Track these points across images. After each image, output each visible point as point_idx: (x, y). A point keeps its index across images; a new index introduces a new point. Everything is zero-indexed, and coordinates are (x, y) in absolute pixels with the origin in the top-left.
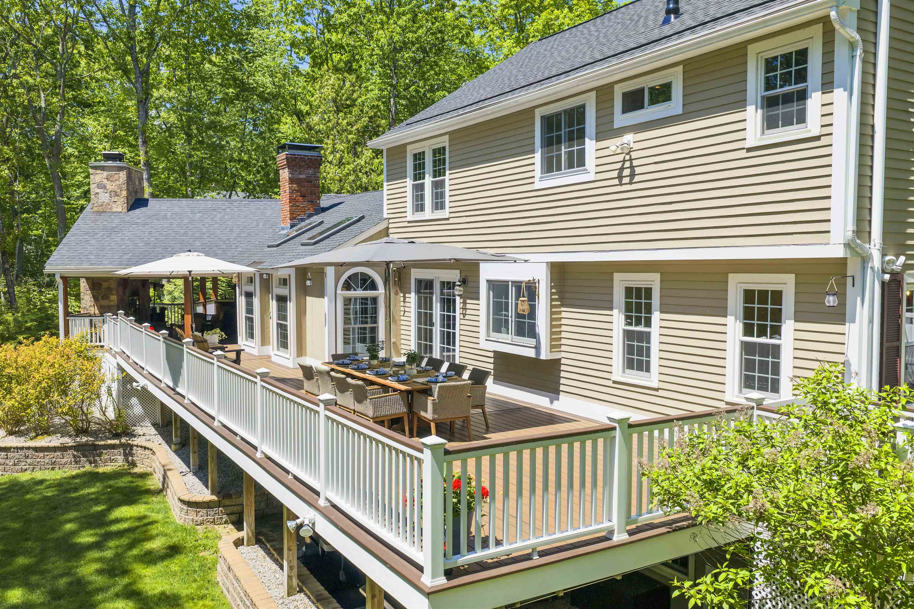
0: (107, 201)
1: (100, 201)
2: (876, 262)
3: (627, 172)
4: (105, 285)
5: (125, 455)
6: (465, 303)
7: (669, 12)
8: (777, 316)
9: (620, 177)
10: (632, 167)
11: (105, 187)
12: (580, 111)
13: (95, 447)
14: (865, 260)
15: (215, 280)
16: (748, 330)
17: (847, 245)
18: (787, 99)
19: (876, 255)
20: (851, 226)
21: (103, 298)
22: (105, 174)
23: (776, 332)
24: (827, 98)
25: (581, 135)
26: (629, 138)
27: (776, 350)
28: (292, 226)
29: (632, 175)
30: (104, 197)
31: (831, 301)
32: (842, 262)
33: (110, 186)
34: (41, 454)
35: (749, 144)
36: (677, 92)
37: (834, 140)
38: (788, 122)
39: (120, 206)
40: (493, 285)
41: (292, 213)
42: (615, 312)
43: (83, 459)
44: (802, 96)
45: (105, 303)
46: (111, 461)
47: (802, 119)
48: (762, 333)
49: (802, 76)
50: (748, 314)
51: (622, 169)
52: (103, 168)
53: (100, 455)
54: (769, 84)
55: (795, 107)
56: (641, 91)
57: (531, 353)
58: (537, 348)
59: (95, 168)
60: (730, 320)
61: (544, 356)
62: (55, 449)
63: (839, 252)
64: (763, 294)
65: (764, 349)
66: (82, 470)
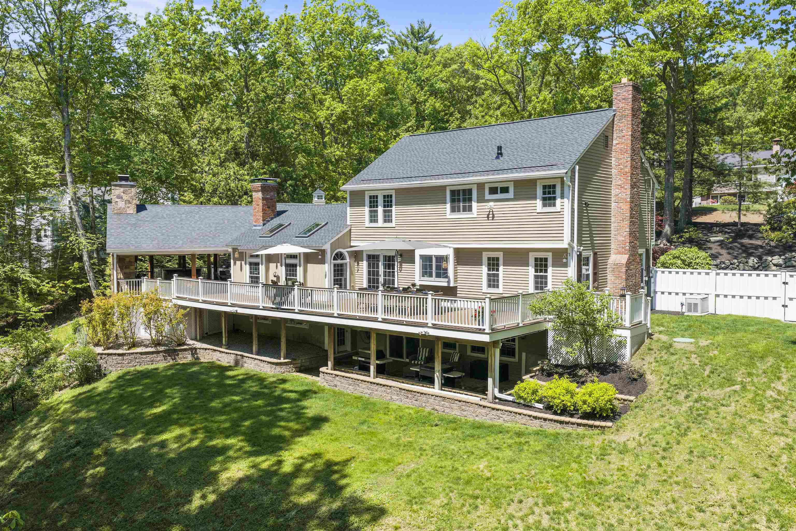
0: (123, 206)
1: (119, 207)
2: (576, 249)
3: (491, 216)
4: (127, 260)
5: (193, 354)
6: (401, 265)
7: (498, 154)
8: (546, 266)
9: (488, 217)
10: (493, 214)
11: (122, 198)
12: (470, 191)
13: (175, 351)
14: (573, 248)
15: (216, 255)
16: (536, 271)
17: (569, 244)
18: (550, 199)
19: (576, 247)
20: (570, 239)
21: (126, 268)
22: (122, 189)
23: (546, 271)
24: (562, 200)
25: (470, 200)
26: (492, 204)
27: (546, 277)
28: (264, 225)
29: (493, 217)
30: (121, 204)
31: (565, 260)
32: (566, 249)
33: (125, 197)
34: (145, 356)
35: (538, 211)
36: (511, 190)
37: (565, 213)
38: (550, 206)
39: (132, 210)
40: (422, 257)
41: (263, 217)
42: (483, 267)
43: (169, 358)
44: (555, 198)
45: (127, 271)
46: (184, 358)
47: (554, 205)
48: (541, 271)
49: (554, 192)
50: (536, 265)
51: (489, 215)
52: (121, 186)
53: (178, 355)
54: (544, 193)
55: (552, 201)
56: (497, 188)
57: (445, 284)
58: (449, 282)
59: (116, 185)
60: (530, 268)
61: (452, 285)
62: (152, 353)
63: (566, 246)
64: (541, 259)
65: (542, 277)
66: (168, 364)
